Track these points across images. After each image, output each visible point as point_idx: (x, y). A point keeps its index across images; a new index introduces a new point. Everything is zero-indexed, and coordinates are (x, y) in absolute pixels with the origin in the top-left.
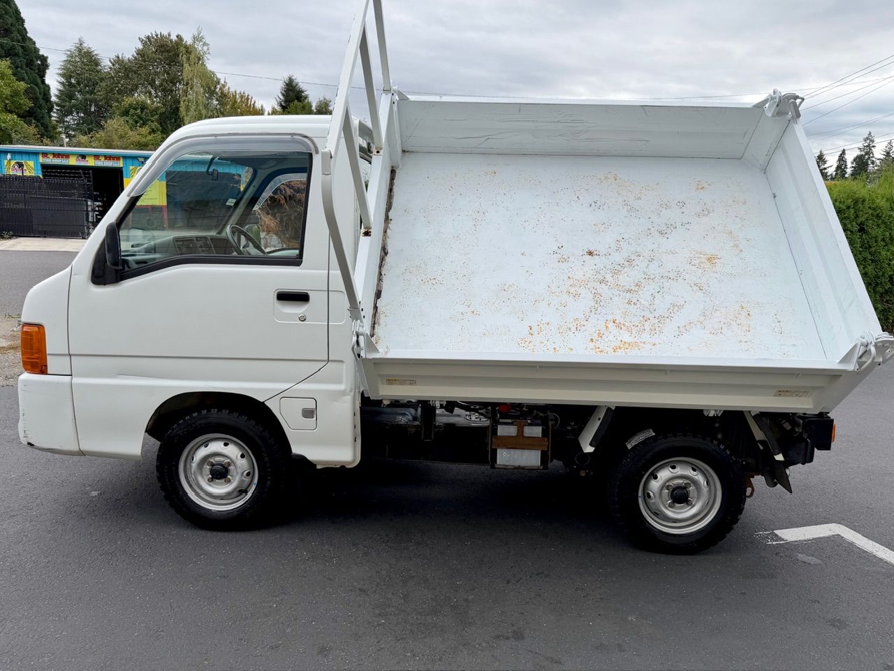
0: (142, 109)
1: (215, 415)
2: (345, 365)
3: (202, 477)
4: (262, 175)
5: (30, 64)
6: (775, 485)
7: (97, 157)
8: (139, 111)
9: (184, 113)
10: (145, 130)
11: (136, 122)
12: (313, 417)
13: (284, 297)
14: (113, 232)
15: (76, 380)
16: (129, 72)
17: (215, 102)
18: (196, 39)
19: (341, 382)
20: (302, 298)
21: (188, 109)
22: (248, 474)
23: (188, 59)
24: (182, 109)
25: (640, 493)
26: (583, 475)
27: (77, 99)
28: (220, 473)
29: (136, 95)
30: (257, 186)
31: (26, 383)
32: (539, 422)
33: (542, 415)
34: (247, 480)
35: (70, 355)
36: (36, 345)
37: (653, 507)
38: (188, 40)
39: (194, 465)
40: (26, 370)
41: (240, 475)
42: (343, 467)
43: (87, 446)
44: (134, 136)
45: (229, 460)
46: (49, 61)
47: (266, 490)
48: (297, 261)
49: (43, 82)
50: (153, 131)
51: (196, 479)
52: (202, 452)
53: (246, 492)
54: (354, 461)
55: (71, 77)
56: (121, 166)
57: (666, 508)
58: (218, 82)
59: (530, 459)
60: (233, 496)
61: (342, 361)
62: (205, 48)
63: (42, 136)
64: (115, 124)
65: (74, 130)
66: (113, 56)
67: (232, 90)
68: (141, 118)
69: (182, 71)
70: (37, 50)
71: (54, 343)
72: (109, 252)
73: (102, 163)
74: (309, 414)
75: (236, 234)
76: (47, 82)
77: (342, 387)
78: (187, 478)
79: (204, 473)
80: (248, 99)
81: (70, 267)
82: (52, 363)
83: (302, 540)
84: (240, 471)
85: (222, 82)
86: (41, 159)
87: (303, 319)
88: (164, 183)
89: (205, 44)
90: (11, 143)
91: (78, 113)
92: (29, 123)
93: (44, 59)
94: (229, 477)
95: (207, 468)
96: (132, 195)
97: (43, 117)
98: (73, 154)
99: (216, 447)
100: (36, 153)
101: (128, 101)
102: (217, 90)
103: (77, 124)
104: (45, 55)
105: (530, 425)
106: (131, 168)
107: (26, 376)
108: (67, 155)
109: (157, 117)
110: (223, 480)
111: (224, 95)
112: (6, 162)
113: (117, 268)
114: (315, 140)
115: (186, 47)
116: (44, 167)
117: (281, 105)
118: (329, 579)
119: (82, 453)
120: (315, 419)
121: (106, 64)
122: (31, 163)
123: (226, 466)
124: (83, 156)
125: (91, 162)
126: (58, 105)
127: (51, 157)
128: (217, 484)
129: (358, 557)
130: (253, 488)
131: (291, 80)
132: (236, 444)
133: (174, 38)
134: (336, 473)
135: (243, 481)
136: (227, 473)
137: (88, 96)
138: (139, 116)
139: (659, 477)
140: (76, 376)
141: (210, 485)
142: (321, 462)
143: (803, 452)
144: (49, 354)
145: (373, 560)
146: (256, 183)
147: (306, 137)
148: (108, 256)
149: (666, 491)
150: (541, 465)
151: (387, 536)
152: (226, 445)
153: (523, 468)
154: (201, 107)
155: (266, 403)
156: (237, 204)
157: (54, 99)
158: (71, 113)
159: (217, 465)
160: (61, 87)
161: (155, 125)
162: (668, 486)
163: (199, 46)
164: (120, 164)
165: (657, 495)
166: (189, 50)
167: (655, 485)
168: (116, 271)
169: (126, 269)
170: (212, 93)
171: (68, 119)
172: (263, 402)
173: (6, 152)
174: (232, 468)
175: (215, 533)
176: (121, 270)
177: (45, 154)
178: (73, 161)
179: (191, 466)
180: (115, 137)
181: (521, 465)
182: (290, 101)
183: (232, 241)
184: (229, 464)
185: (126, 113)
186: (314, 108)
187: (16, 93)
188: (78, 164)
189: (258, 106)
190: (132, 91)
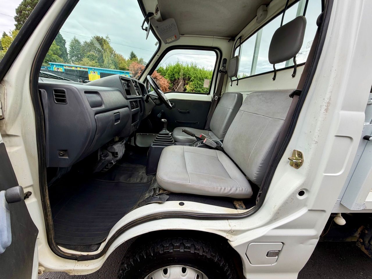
0: (93, 56)
5: (61, 42)
7: (80, 68)
8: (92, 56)
9: (104, 58)
10: (94, 62)
11: (91, 59)
16: (90, 45)
17: (113, 56)
18: (107, 37)
21: (105, 57)
23: (105, 43)
24: (104, 57)
27: (75, 53)
29: (91, 52)
38: (105, 38)
44: (91, 63)
46: (66, 41)
49: (65, 47)
50: (96, 62)
55: (73, 47)
56: (88, 70)
58: (113, 50)
62: (109, 40)
63: (65, 62)
64: (85, 60)
66: (84, 41)
67: (117, 53)
68: (93, 59)
69: (103, 47)
70: (62, 38)
73: (82, 69)
76: (66, 47)
80: (121, 56)
85: (114, 50)
86: (64, 68)
88: (100, 75)
89: (109, 39)
90: (56, 62)
91: (75, 57)
92: (61, 58)
93: (64, 40)
97: (65, 57)
98: (73, 66)
100: (63, 66)
101: (89, 54)
102: (113, 53)
103: (75, 60)
104: (65, 39)
106: (90, 71)
108: (72, 67)
109: (97, 59)
111: (115, 54)
112: (54, 68)
115: (104, 40)
116: (65, 69)
117: (130, 59)
121: (82, 43)
122: (62, 68)
124: (77, 67)
125: (79, 69)
126: (70, 54)
127: (67, 67)
131: (132, 52)
133: (101, 37)
137: (78, 52)
138: (92, 58)
154: (109, 57)
157: (68, 52)
158: (73, 57)
160: (70, 49)
161: (97, 61)
163: (107, 40)
164: (87, 70)
166: (105, 41)
170: (112, 53)
171: (73, 58)
173: (54, 65)
177: (65, 66)
178: (73, 68)
180: (86, 63)
182: (133, 57)
185: (88, 57)
186: (139, 60)
187: (57, 49)
188: (75, 69)
189: (124, 58)
190: (90, 51)
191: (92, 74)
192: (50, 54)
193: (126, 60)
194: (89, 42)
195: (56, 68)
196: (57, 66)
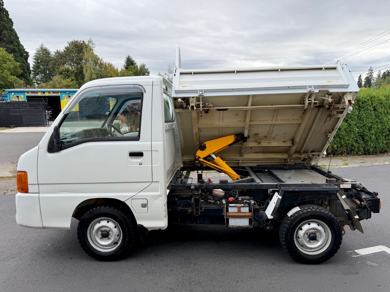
0: (68, 71)
1: (103, 209)
2: (160, 183)
3: (98, 237)
4: (120, 101)
5: (21, 55)
6: (355, 229)
7: (49, 92)
8: (66, 72)
9: (85, 73)
10: (69, 80)
11: (65, 77)
12: (146, 207)
13: (132, 154)
14: (57, 130)
15: (41, 195)
16: (62, 57)
17: (98, 67)
18: (90, 42)
19: (158, 191)
20: (140, 154)
21: (86, 71)
22: (118, 235)
23: (86, 50)
24: (84, 71)
25: (295, 237)
26: (268, 229)
27: (41, 69)
28: (105, 235)
29: (65, 66)
30: (118, 106)
31: (19, 197)
32: (247, 205)
33: (248, 202)
34: (117, 238)
35: (38, 184)
36: (23, 180)
37: (301, 243)
38: (87, 43)
39: (94, 232)
40: (19, 192)
41: (114, 236)
42: (160, 230)
43: (46, 224)
44: (64, 82)
45: (109, 229)
46: (29, 54)
47: (126, 243)
48: (137, 139)
49: (27, 62)
50: (72, 80)
51: (95, 238)
52: (97, 226)
53: (117, 243)
54: (165, 227)
55: (38, 60)
56: (60, 95)
57: (307, 243)
58: (99, 59)
59: (244, 223)
60: (111, 245)
61: (158, 182)
62: (93, 45)
63: (27, 84)
64: (57, 78)
65: (40, 81)
66: (55, 51)
67: (105, 62)
68: (67, 75)
69: (84, 55)
70: (24, 50)
71: (31, 180)
72: (55, 139)
73: (52, 94)
74: (144, 206)
75: (110, 127)
76: (28, 62)
77: (158, 193)
78: (91, 237)
79: (98, 235)
80: (111, 65)
81: (38, 146)
82: (30, 188)
83: (142, 264)
84: (114, 234)
85: (101, 59)
86: (26, 94)
87: (141, 164)
89: (93, 44)
90: (14, 88)
91: (41, 74)
92: (21, 79)
93: (27, 53)
94: (109, 237)
95: (100, 233)
96: (65, 113)
97: (27, 77)
98: (40, 92)
99: (104, 223)
100: (24, 92)
101: (62, 68)
102: (99, 62)
103: (41, 79)
104: (28, 51)
105: (243, 207)
106: (64, 96)
107: (19, 194)
108: (37, 92)
109: (74, 74)
110: (107, 238)
111: (101, 64)
112: (12, 96)
113: (58, 145)
114: (144, 86)
115: (86, 45)
116: (28, 97)
117: (125, 67)
118: (155, 283)
119: (44, 228)
120: (147, 208)
121: (53, 54)
122: (22, 96)
123: (108, 232)
124: (44, 92)
125: (47, 94)
126: (33, 71)
127: (30, 93)
128: (104, 240)
129: (168, 272)
130: (120, 241)
131: (129, 57)
132: (112, 221)
134: (157, 232)
135: (116, 238)
136: (109, 235)
137: (45, 67)
138: (66, 74)
139: (303, 228)
140: (42, 193)
141: (101, 241)
142: (150, 228)
143: (366, 214)
144: (29, 184)
145: (175, 273)
146: (118, 105)
147: (140, 85)
148: (55, 140)
149: (306, 235)
150: (249, 225)
151: (180, 261)
152: (108, 222)
153: (241, 227)
154: (92, 70)
155: (125, 202)
156: (110, 114)
157: (31, 69)
158: (38, 74)
159: (104, 231)
160: (34, 64)
161: (73, 78)
162: (307, 233)
163: (90, 45)
165: (302, 237)
166: (87, 47)
167: (301, 233)
168: (58, 146)
169: (63, 145)
170: (96, 63)
171: (37, 77)
172: (124, 202)
173: (12, 92)
174: (110, 232)
175: (103, 263)
176: (60, 146)
177: (28, 92)
178: (39, 94)
179: (92, 232)
180: (57, 83)
181: (240, 226)
182: (129, 65)
183: (108, 130)
184: (109, 231)
185: (61, 73)
186: (139, 68)
187: (16, 67)
188: (42, 95)
189: (116, 68)
190: (64, 64)
191: (65, 100)
192: (5, 76)
193: (119, 71)
194: (63, 51)
195: (14, 96)
196: (16, 93)
